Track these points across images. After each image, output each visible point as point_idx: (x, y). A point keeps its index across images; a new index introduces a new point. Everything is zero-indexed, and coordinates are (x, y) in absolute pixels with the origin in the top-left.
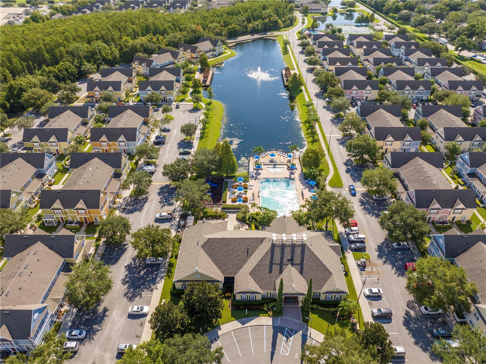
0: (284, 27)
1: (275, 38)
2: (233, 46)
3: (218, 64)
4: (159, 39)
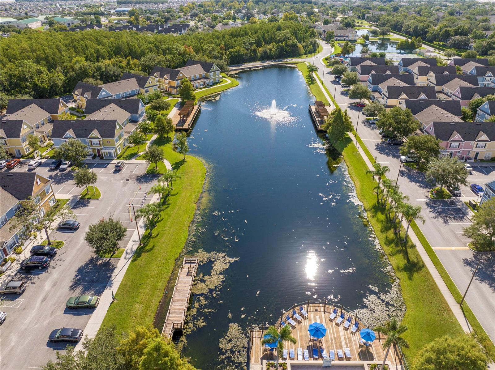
0: (305, 54)
1: (294, 66)
2: (236, 74)
3: (210, 97)
4: (131, 63)
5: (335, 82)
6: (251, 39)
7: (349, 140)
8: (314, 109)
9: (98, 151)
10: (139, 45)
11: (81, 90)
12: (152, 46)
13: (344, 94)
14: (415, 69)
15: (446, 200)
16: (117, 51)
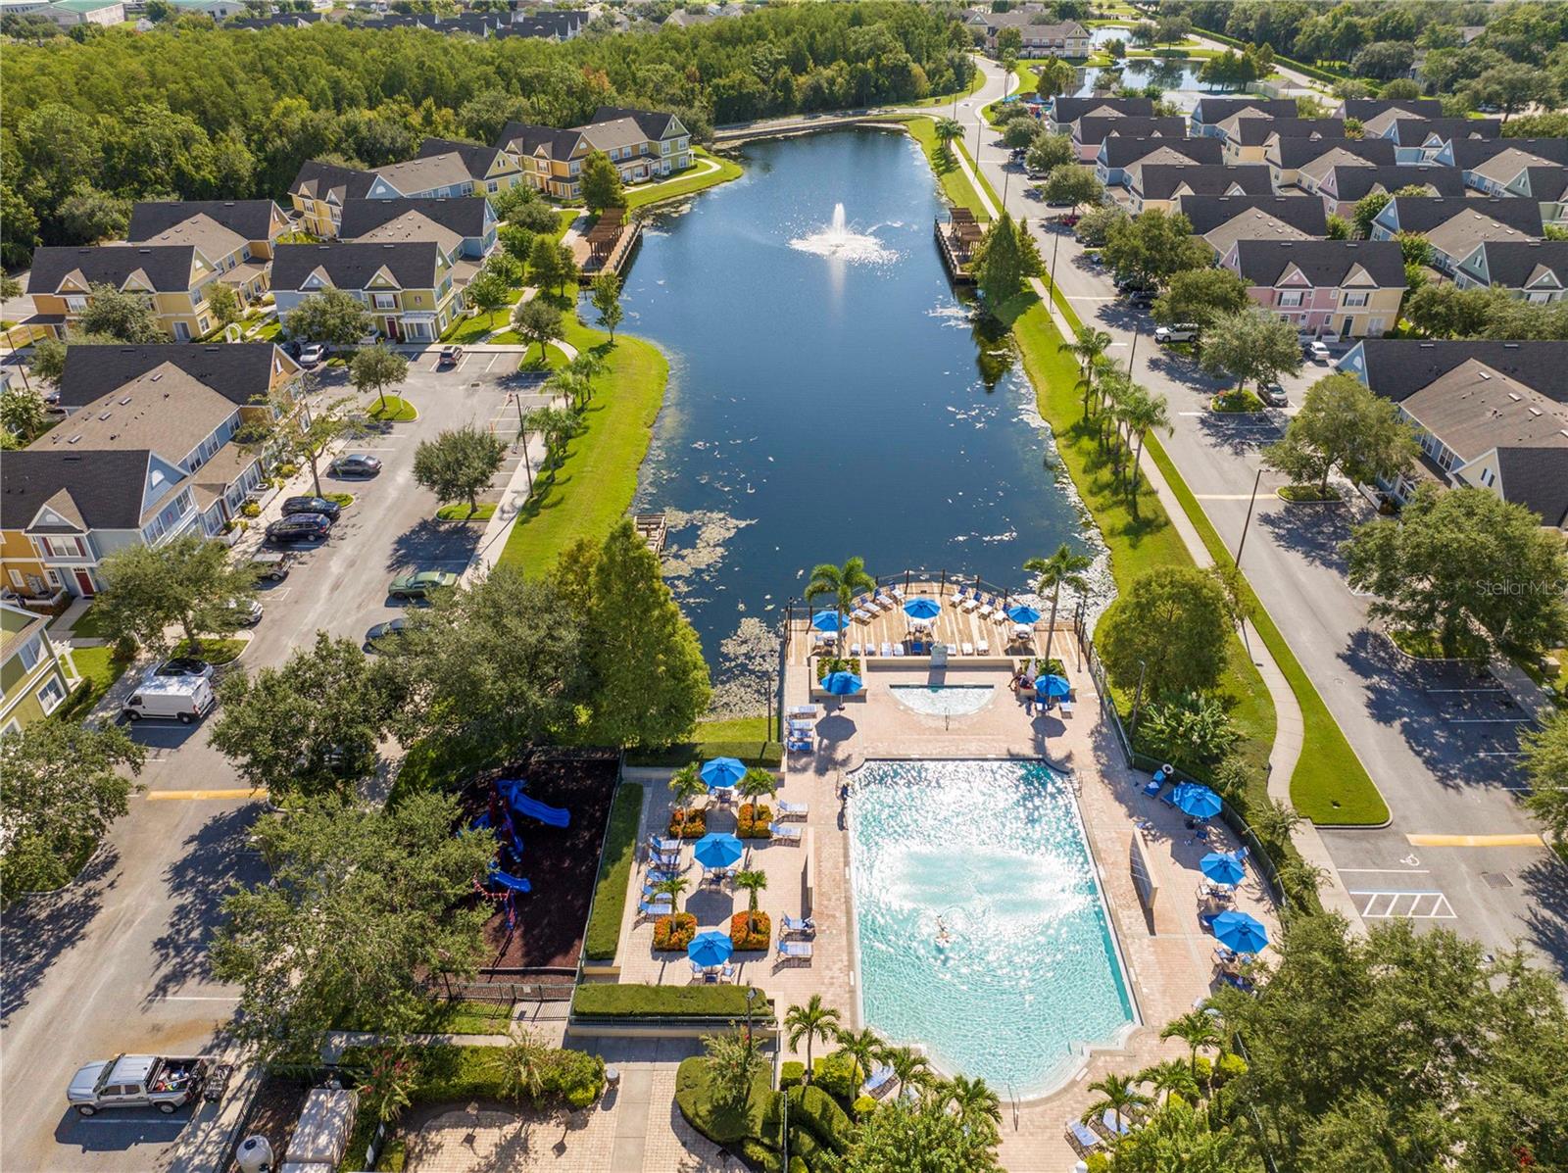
0: (934, 94)
1: (901, 127)
2: (735, 149)
3: (666, 205)
4: (436, 117)
5: (1012, 167)
6: (775, 50)
7: (1033, 298)
8: (947, 230)
9: (392, 324)
10: (451, 67)
11: (315, 183)
12: (490, 69)
13: (1030, 194)
14: (1231, 127)
15: (1249, 413)
16: (392, 85)
